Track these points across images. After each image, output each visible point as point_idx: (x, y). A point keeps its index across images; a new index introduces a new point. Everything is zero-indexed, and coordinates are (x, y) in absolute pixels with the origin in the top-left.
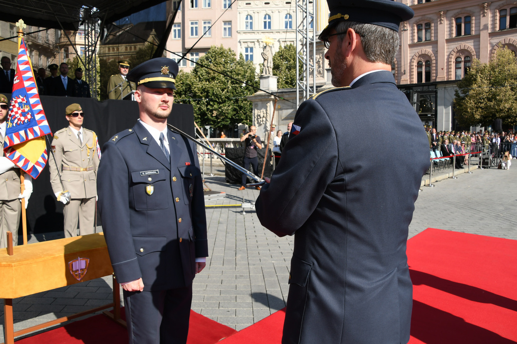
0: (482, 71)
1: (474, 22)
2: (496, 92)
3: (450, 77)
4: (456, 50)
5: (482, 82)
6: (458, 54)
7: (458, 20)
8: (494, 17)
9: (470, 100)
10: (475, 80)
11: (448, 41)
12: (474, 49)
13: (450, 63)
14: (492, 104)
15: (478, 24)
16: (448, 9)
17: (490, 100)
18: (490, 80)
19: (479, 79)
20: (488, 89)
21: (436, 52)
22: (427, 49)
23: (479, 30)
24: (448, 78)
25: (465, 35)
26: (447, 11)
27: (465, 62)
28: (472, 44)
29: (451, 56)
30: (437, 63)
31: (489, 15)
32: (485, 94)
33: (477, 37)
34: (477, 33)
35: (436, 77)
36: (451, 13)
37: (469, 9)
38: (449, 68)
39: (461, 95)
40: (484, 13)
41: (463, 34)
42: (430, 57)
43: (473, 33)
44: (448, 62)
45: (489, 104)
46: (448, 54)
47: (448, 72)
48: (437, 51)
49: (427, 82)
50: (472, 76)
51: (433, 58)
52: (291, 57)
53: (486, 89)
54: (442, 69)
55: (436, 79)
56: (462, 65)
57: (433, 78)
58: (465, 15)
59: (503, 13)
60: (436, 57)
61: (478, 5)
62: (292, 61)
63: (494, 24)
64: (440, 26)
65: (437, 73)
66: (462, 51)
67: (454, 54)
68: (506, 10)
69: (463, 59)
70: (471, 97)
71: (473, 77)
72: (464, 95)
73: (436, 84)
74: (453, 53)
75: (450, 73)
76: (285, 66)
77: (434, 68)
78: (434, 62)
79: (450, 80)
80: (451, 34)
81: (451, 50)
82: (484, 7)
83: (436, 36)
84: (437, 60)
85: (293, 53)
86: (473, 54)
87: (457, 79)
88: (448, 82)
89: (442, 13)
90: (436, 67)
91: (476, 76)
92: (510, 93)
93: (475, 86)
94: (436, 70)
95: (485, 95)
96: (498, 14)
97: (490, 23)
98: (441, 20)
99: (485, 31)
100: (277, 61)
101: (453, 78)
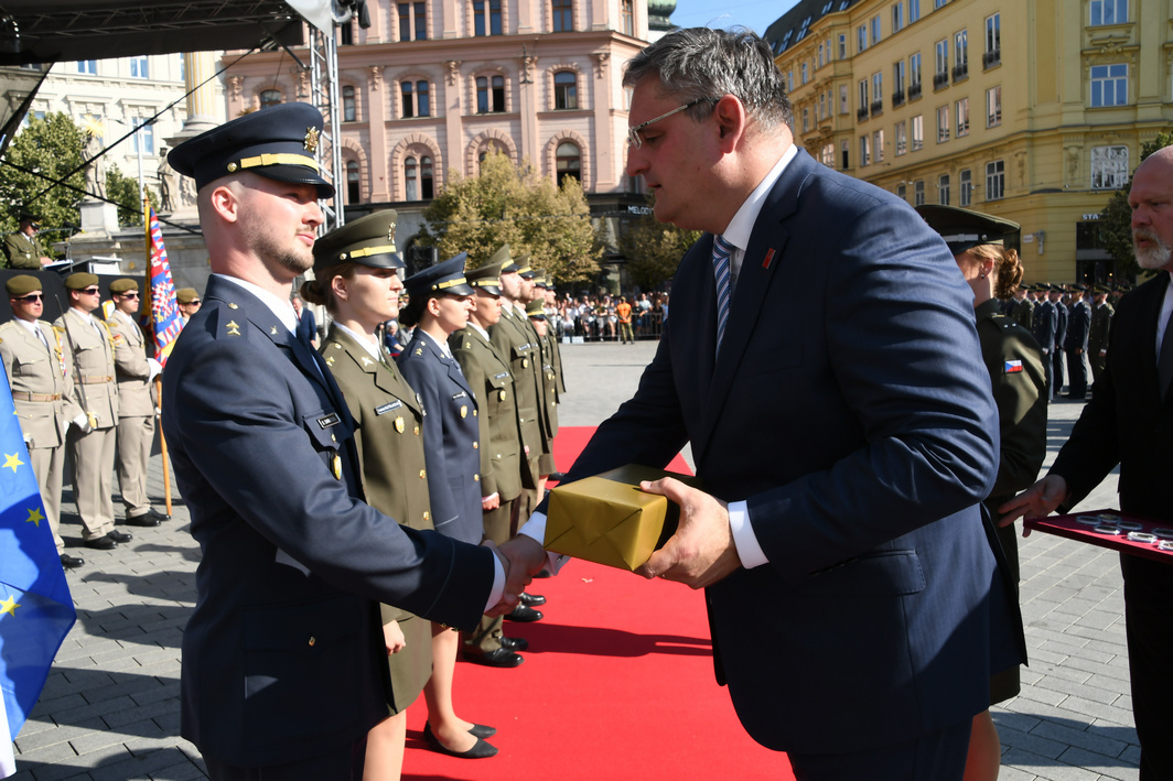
0: (466, 191)
1: (434, 93)
2: (492, 229)
3: (396, 194)
4: (405, 144)
5: (469, 211)
6: (409, 151)
7: (405, 85)
8: (468, 87)
9: (451, 243)
10: (456, 206)
11: (390, 125)
12: (439, 143)
13: (395, 168)
14: (488, 249)
15: (442, 99)
16: (388, 64)
17: (484, 242)
18: (480, 207)
19: (462, 206)
20: (479, 223)
21: (367, 146)
22: (350, 138)
23: (442, 108)
24: (393, 197)
25: (419, 116)
26: (386, 67)
27: (423, 166)
28: (435, 134)
29: (396, 154)
30: (369, 167)
31: (460, 81)
32: (474, 232)
33: (441, 122)
34: (441, 116)
35: (370, 193)
36: (393, 71)
37: (424, 67)
38: (393, 178)
39: (431, 232)
40: (451, 79)
41: (416, 113)
42: (355, 154)
43: (435, 114)
44: (392, 165)
45: (482, 249)
46: (391, 149)
47: (393, 185)
48: (369, 143)
49: (354, 204)
50: (451, 198)
51: (363, 156)
52: (65, 144)
53: (477, 224)
54: (381, 178)
55: (369, 199)
56: (418, 173)
57: (364, 195)
58: (419, 79)
59: (482, 84)
60: (369, 155)
61: (440, 63)
62: (70, 152)
63: (468, 101)
64: (372, 95)
65: (371, 186)
66: (417, 146)
67: (402, 151)
68: (485, 78)
69: (418, 162)
70: (452, 238)
71: (451, 200)
72: (436, 232)
73: (370, 208)
74: (399, 148)
75: (396, 187)
76: (54, 165)
77: (366, 177)
78: (364, 163)
79: (397, 200)
80: (394, 112)
81: (395, 143)
82: (373, 73)
83: (366, 114)
84: (369, 161)
85: (70, 134)
86: (435, 153)
87: (410, 200)
88: (393, 205)
89: (375, 70)
90: (370, 173)
91: (457, 199)
92: (515, 231)
93: (456, 218)
94: (370, 180)
95: (475, 234)
96: (474, 83)
97: (462, 98)
98: (374, 83)
99: (455, 111)
100: (30, 150)
101: (402, 198)
